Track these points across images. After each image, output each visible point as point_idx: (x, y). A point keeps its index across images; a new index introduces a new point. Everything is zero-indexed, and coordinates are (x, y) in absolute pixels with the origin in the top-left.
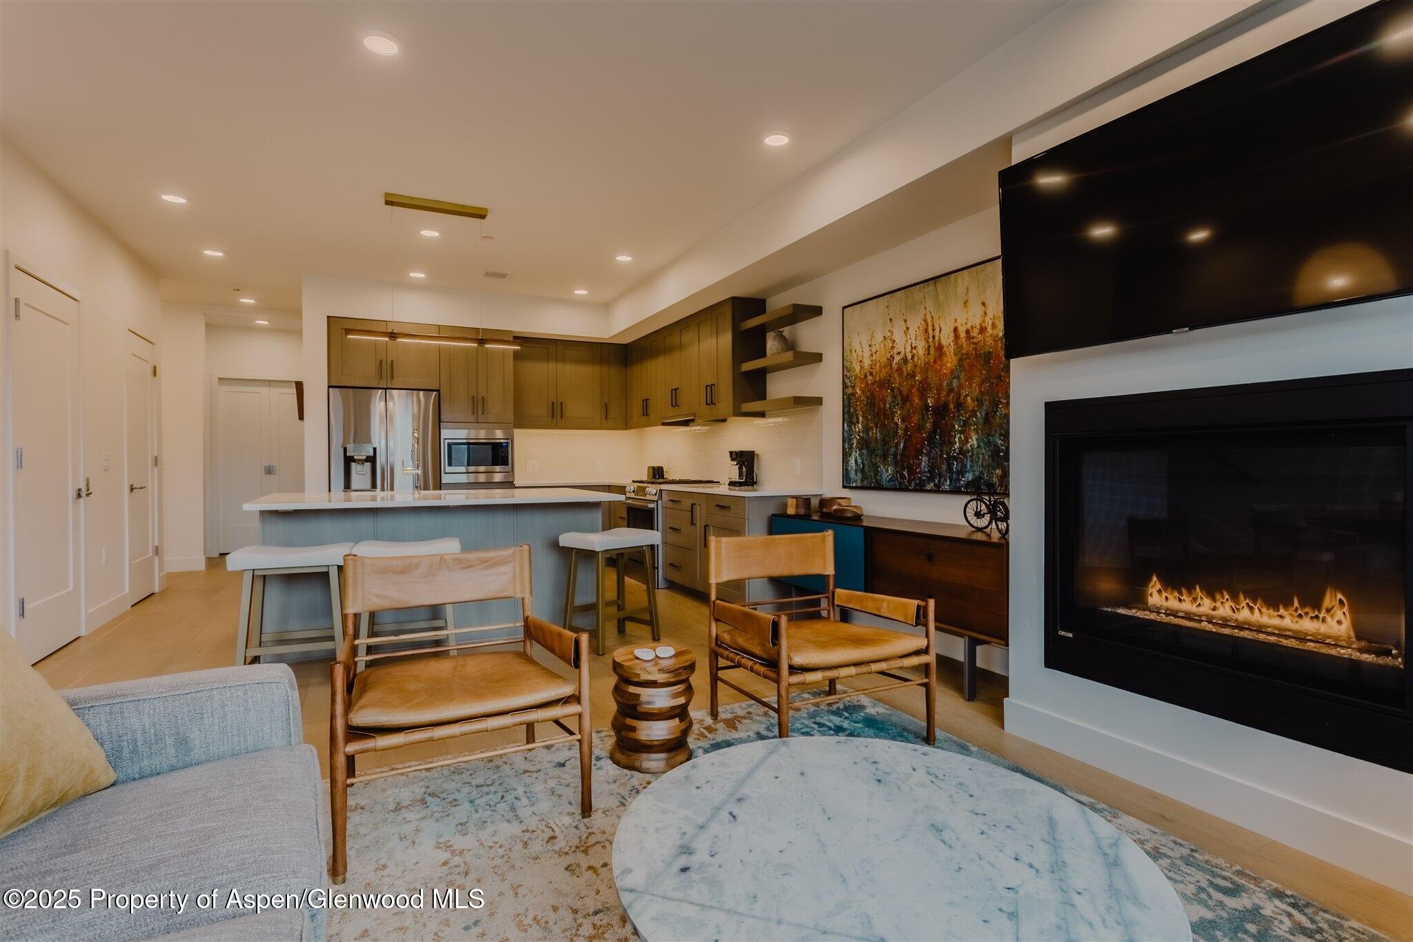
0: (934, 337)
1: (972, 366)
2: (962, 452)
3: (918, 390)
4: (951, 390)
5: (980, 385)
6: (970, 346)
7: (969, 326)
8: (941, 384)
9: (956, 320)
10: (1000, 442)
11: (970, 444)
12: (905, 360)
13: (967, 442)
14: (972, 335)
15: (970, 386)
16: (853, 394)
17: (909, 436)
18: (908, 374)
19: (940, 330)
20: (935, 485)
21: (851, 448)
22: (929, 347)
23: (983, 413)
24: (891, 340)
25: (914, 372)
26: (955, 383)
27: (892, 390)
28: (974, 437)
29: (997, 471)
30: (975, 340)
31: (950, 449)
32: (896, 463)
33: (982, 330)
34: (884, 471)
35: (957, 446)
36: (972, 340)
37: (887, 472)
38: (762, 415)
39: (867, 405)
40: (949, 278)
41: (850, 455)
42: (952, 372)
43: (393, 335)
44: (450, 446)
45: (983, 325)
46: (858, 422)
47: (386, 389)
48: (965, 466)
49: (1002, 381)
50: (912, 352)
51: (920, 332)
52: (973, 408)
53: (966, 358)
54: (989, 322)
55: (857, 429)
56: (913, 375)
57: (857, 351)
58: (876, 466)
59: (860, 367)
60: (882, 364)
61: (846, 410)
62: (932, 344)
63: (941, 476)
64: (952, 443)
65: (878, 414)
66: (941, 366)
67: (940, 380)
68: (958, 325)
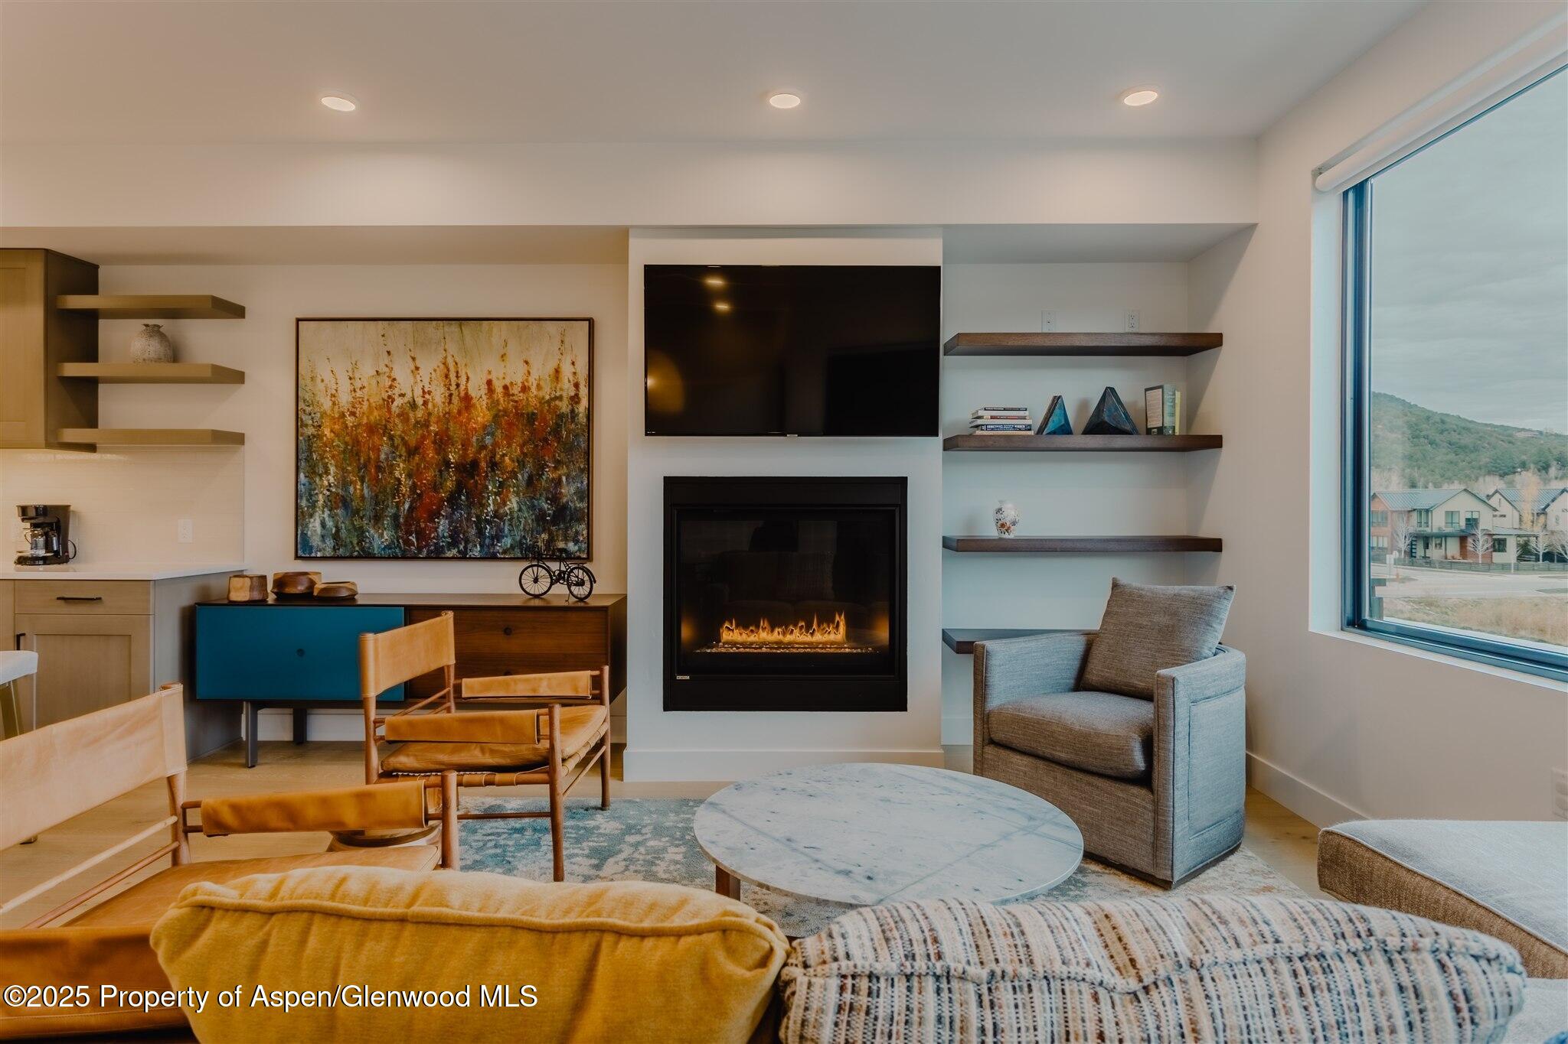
0: (458, 385)
1: (510, 424)
2: (496, 514)
3: (434, 442)
5: (522, 446)
6: (509, 403)
7: (507, 382)
8: (469, 440)
9: (490, 372)
10: (546, 506)
11: (508, 507)
12: (413, 405)
13: (505, 504)
14: (511, 392)
15: (509, 445)
16: (319, 437)
17: (419, 495)
18: (417, 422)
19: (468, 378)
20: (459, 552)
21: (313, 505)
22: (451, 395)
23: (526, 476)
24: (389, 377)
25: (429, 422)
26: (488, 440)
27: (391, 438)
28: (514, 500)
29: (543, 536)
30: (515, 398)
31: (482, 511)
32: (397, 526)
33: (525, 389)
34: (376, 536)
35: (491, 508)
36: (511, 398)
37: (381, 537)
38: (89, 448)
39: (344, 452)
40: (480, 325)
41: (311, 516)
42: (485, 427)
45: (526, 384)
46: (327, 473)
48: (502, 530)
49: (548, 444)
50: (423, 397)
51: (438, 377)
52: (513, 469)
53: (503, 416)
54: (532, 382)
55: (326, 483)
56: (426, 424)
57: (326, 381)
58: (361, 533)
59: (330, 403)
60: (374, 404)
61: (302, 456)
62: (455, 393)
63: (467, 541)
64: (484, 506)
65: (365, 466)
66: (469, 420)
67: (467, 434)
68: (493, 377)
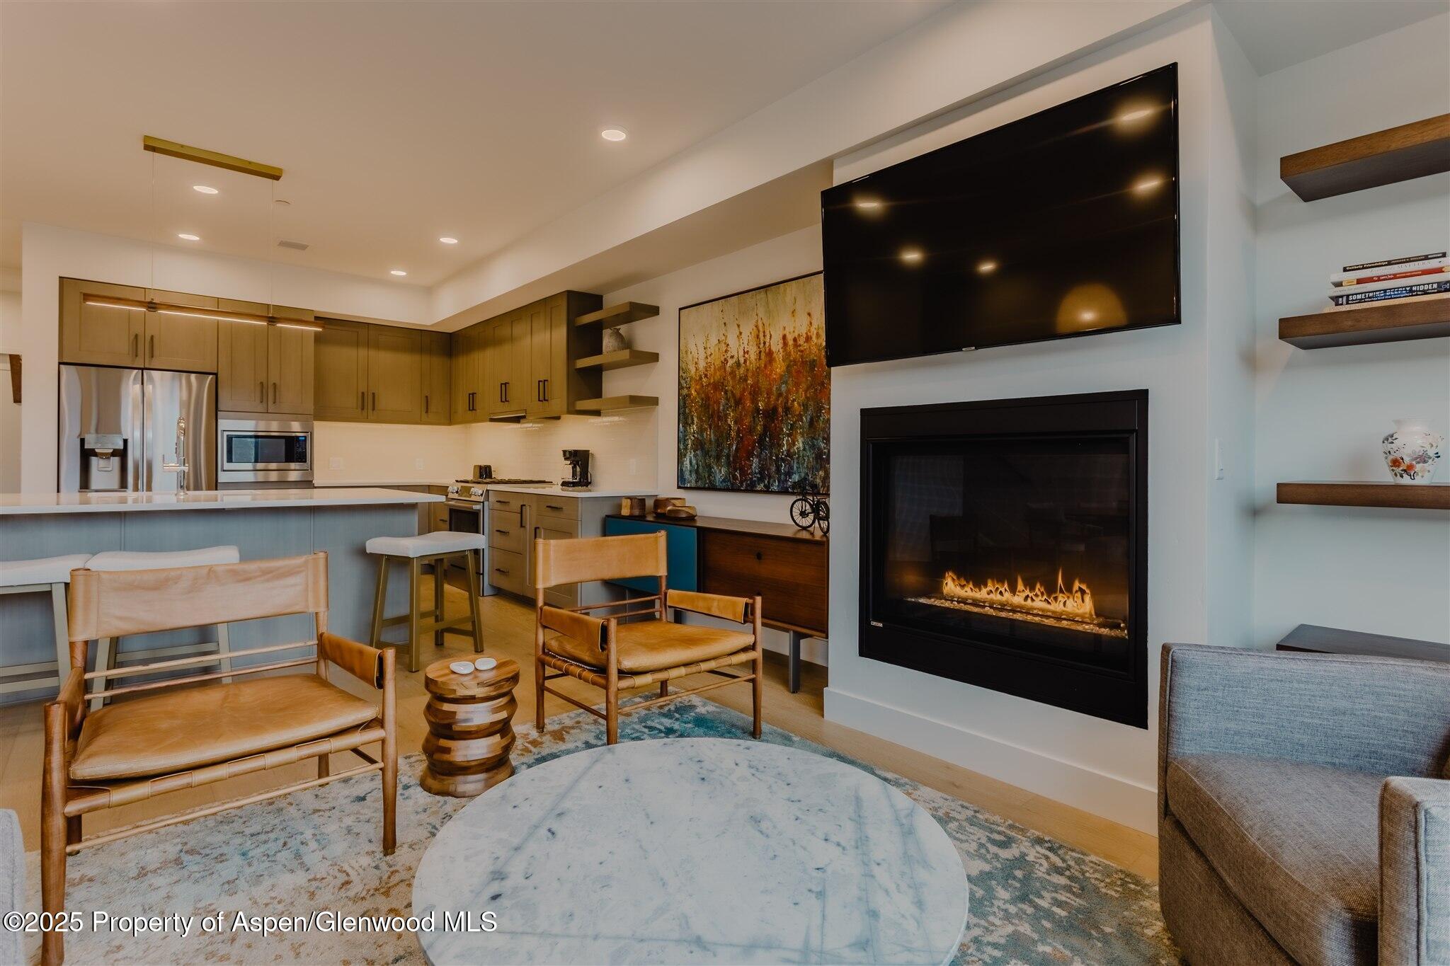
0: (765, 343)
1: (798, 372)
2: (789, 454)
3: (750, 394)
4: (780, 395)
5: (806, 391)
6: (797, 353)
7: (796, 334)
8: (771, 388)
9: (785, 328)
10: (822, 445)
11: (796, 446)
12: (738, 364)
13: (794, 445)
15: (797, 391)
16: (689, 395)
17: (742, 438)
18: (741, 378)
19: (771, 337)
20: (765, 486)
21: (686, 449)
22: (760, 352)
23: (809, 417)
24: (725, 343)
25: (746, 376)
26: (784, 388)
27: (726, 392)
28: (800, 440)
29: (820, 473)
30: (802, 348)
31: (779, 451)
32: (728, 464)
33: (808, 339)
34: (718, 472)
35: (785, 448)
36: (799, 348)
37: (720, 473)
38: (597, 413)
39: (701, 406)
40: (779, 288)
41: (685, 455)
42: (781, 377)
43: (153, 305)
44: (230, 439)
45: (809, 334)
46: (693, 423)
47: (142, 369)
48: (792, 468)
49: (824, 387)
50: (744, 356)
51: (752, 338)
52: (800, 412)
53: (793, 365)
54: (813, 332)
55: (692, 430)
56: (746, 380)
57: (693, 353)
58: (709, 467)
59: (695, 369)
60: (717, 367)
61: (682, 411)
62: (763, 350)
63: (770, 477)
64: (781, 446)
65: (712, 416)
66: (771, 371)
67: (770, 384)
68: (787, 332)
